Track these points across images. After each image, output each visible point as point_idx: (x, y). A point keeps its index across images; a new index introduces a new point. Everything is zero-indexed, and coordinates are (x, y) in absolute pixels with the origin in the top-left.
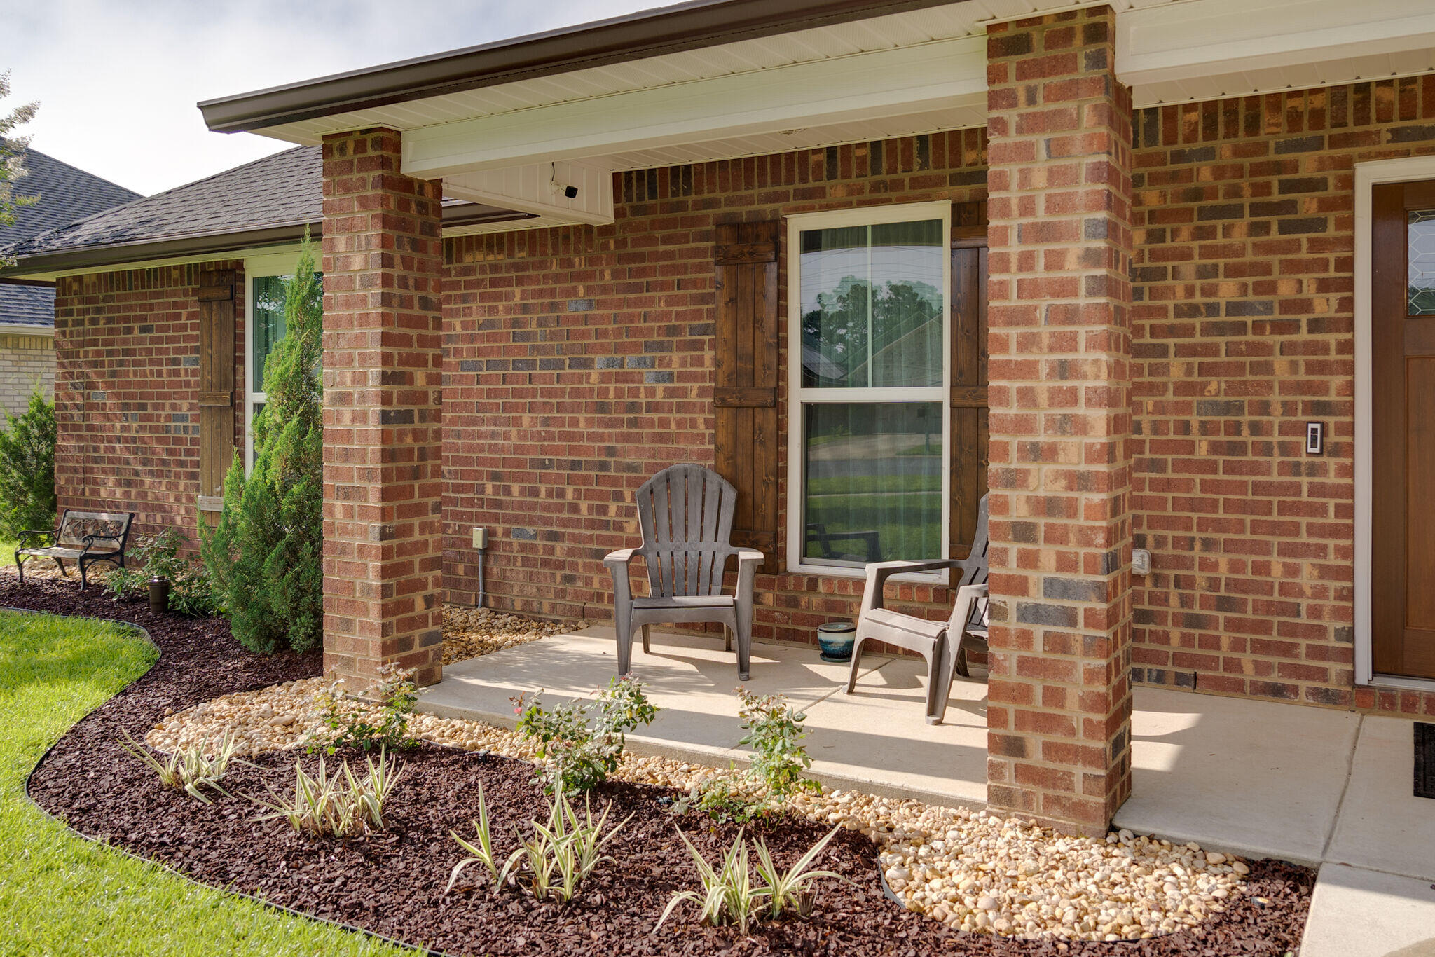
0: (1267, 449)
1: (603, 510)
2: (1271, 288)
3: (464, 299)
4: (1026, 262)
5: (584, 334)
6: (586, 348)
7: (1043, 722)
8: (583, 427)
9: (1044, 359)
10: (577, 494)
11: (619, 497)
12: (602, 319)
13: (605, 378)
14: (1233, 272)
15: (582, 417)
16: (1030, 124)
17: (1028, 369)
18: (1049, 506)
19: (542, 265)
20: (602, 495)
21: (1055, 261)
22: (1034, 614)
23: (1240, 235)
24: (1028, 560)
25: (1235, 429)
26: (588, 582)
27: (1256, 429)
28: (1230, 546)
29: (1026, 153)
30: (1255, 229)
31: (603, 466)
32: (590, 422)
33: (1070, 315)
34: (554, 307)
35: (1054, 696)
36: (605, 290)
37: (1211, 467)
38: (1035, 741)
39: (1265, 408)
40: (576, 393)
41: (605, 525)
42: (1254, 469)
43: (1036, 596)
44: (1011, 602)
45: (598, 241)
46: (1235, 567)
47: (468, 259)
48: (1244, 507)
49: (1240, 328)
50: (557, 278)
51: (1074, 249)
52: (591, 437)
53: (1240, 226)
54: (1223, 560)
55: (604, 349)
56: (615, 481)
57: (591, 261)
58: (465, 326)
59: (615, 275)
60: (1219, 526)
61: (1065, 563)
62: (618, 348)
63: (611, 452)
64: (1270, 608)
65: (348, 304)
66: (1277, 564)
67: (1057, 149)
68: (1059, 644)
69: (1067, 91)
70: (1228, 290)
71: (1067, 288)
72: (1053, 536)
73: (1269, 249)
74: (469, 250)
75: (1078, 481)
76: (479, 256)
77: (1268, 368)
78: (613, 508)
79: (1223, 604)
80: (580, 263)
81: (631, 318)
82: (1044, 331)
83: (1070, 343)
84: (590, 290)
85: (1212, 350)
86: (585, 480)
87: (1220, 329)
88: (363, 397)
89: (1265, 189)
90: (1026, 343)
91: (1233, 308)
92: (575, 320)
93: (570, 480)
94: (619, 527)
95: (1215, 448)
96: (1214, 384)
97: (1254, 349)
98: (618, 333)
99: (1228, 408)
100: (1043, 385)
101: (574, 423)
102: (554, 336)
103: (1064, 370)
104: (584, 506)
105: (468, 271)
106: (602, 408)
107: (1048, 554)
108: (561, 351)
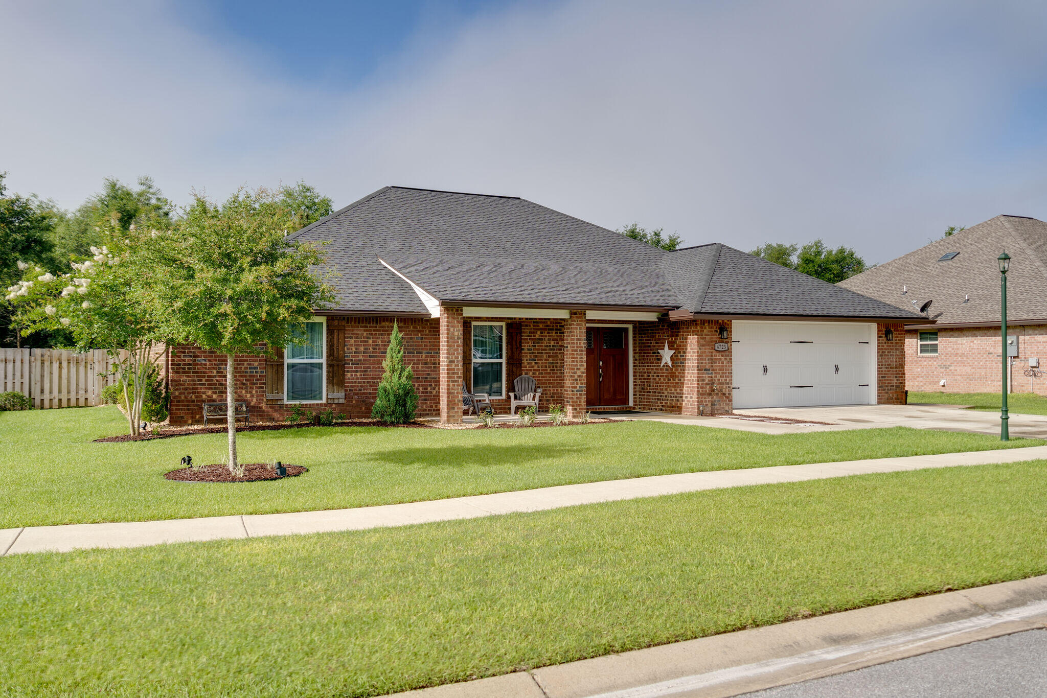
0: (557, 370)
1: (427, 389)
2: (558, 343)
3: (382, 334)
4: (577, 343)
5: (421, 346)
6: (422, 349)
7: (579, 405)
8: (420, 368)
9: (579, 356)
10: (419, 385)
11: (431, 385)
12: (426, 342)
13: (426, 356)
14: (553, 340)
15: (420, 366)
16: (577, 325)
17: (577, 358)
18: (579, 376)
19: (408, 327)
20: (425, 385)
21: (580, 343)
22: (577, 391)
23: (554, 334)
24: (577, 384)
25: (553, 367)
26: (422, 407)
27: (556, 367)
28: (553, 387)
29: (577, 328)
30: (556, 333)
31: (426, 378)
32: (422, 367)
33: (582, 351)
34: (411, 338)
35: (580, 402)
36: (427, 335)
37: (550, 373)
38: (578, 408)
39: (557, 363)
40: (418, 360)
41: (427, 392)
42: (556, 373)
43: (578, 389)
44: (575, 390)
45: (424, 323)
46: (554, 390)
47: (383, 324)
48: (555, 380)
49: (554, 350)
50: (412, 331)
51: (582, 342)
52: (423, 371)
53: (554, 332)
54: (552, 389)
55: (427, 349)
56: (430, 382)
57: (422, 328)
58: (382, 342)
59: (430, 331)
60: (551, 383)
61: (581, 384)
62: (430, 349)
63: (429, 374)
64: (558, 397)
65: (454, 342)
66: (559, 389)
67: (580, 329)
68: (581, 394)
69: (582, 321)
70: (552, 343)
71: (581, 347)
72: (580, 380)
73: (557, 336)
74: (384, 321)
75: (583, 373)
76: (387, 324)
77: (557, 356)
78: (429, 388)
79: (552, 397)
80: (419, 328)
81: (434, 342)
82: (579, 353)
83: (581, 354)
84: (422, 335)
85: (550, 353)
86: (421, 382)
87: (551, 350)
88: (458, 362)
89: (557, 326)
90: (577, 354)
91: (553, 346)
92: (418, 342)
93: (416, 382)
94: (431, 392)
95: (551, 370)
96: (551, 359)
97: (556, 353)
98: (430, 346)
99: (553, 363)
100: (579, 360)
101: (418, 368)
102: (411, 346)
103: (581, 358)
104: (421, 388)
105: (383, 327)
106: (426, 364)
107: (579, 382)
108: (413, 349)
